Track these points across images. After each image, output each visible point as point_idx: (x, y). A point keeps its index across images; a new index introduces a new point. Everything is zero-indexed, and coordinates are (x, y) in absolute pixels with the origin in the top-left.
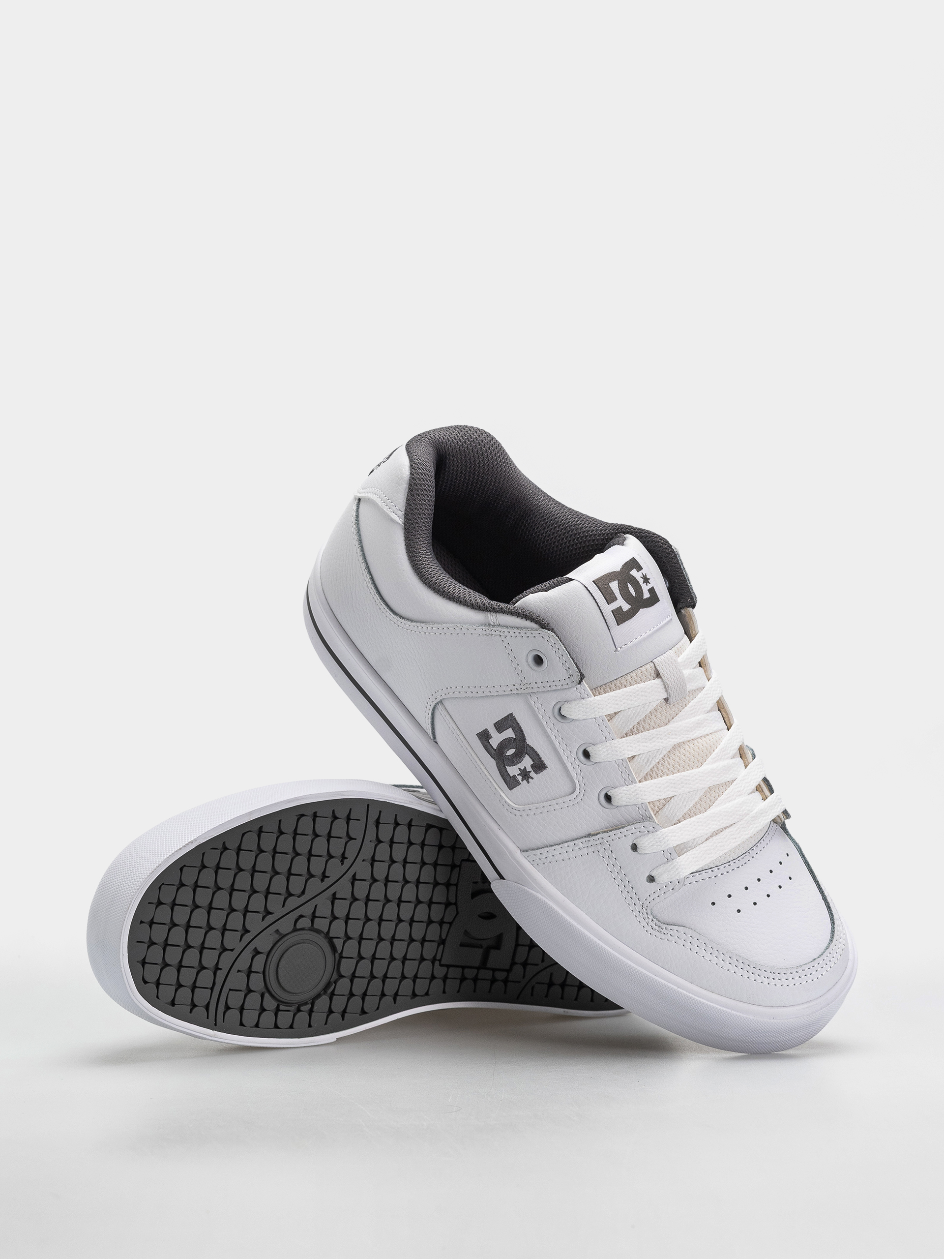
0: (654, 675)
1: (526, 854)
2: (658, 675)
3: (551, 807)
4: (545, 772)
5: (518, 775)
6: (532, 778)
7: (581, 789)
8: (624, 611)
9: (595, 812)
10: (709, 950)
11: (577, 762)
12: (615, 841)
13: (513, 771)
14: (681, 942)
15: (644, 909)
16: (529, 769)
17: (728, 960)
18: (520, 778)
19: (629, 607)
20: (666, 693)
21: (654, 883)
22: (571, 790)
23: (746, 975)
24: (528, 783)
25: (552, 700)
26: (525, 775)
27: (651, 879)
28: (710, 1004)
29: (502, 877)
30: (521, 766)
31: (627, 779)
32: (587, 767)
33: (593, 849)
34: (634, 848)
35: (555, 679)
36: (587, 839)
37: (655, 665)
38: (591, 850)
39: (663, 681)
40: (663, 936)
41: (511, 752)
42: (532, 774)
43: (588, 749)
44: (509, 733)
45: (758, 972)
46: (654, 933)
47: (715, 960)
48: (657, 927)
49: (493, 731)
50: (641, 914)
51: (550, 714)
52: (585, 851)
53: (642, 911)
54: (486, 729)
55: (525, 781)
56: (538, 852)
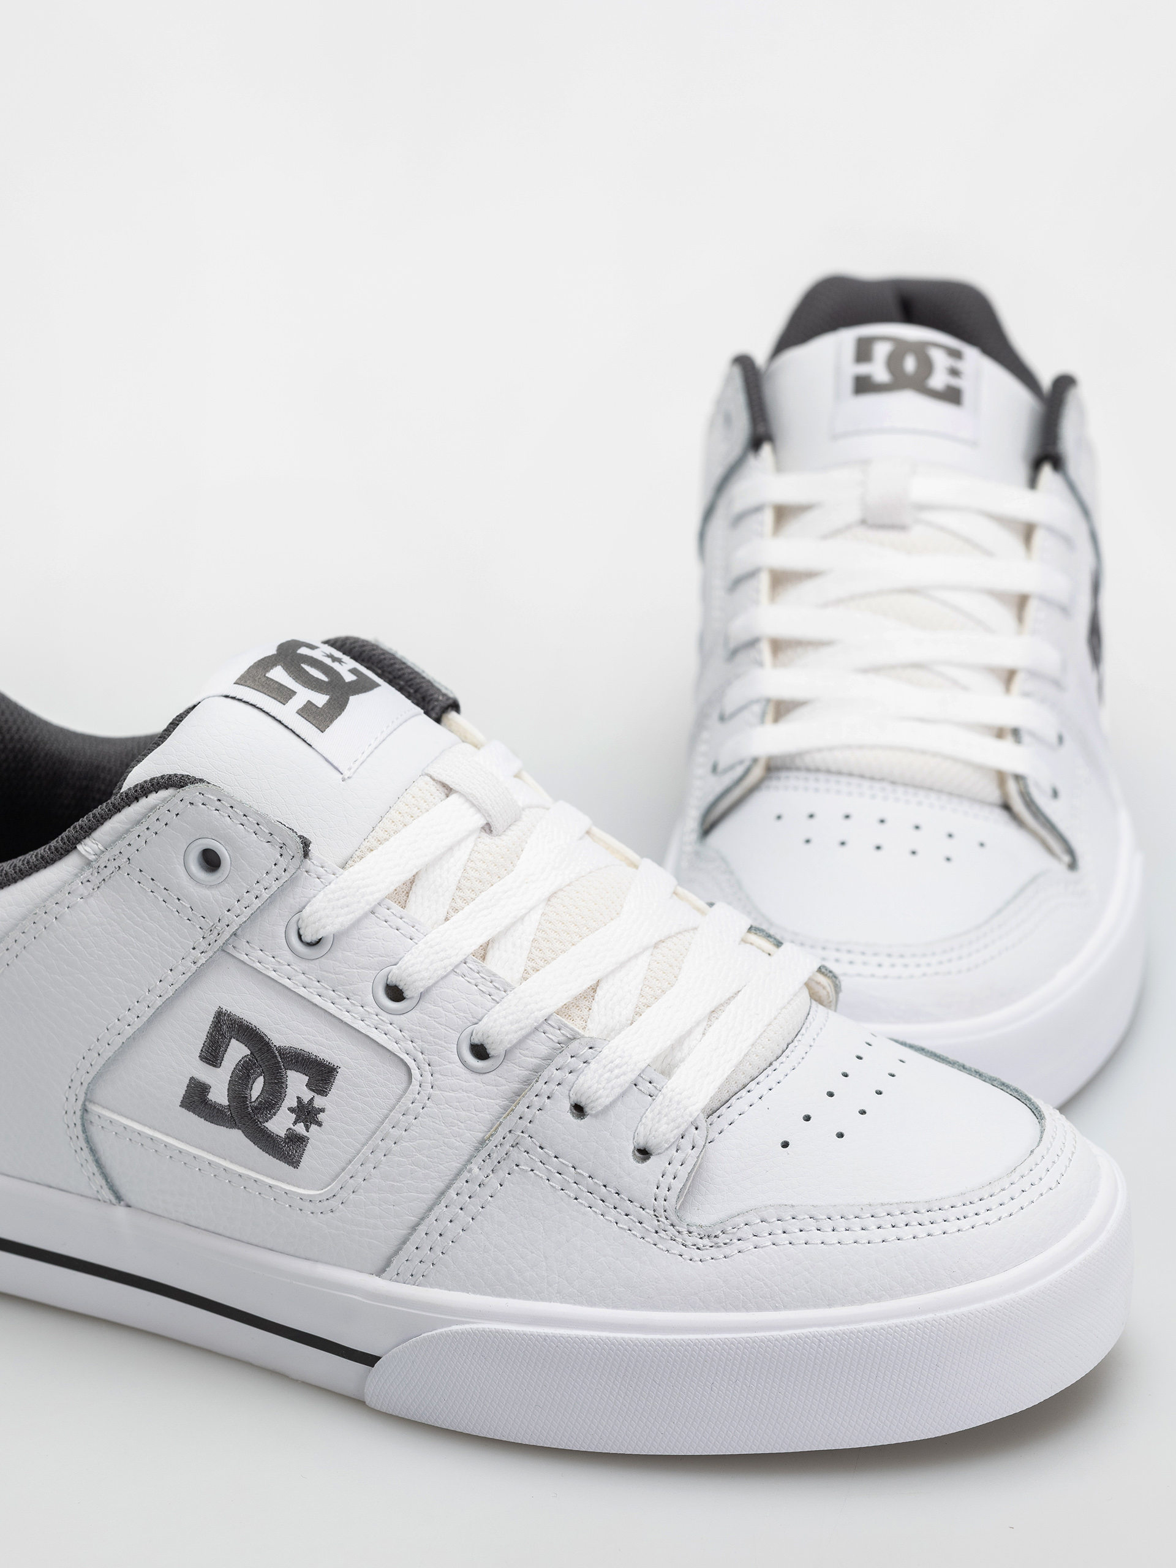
0: (440, 793)
1: (391, 1270)
2: (448, 790)
3: (386, 1140)
4: (339, 1081)
5: (295, 1123)
6: (322, 1110)
7: (422, 1065)
8: (320, 706)
9: (470, 1095)
10: (827, 1225)
11: (385, 1017)
12: (536, 1121)
13: (280, 1123)
14: (767, 1241)
15: (663, 1219)
16: (307, 1095)
17: (872, 1223)
18: (300, 1128)
19: (327, 697)
20: (479, 816)
21: (652, 1157)
22: (404, 1077)
23: (921, 1232)
24: (320, 1124)
25: (276, 925)
26: (307, 1114)
27: (644, 1153)
28: (887, 1323)
29: (370, 1360)
30: (290, 1101)
31: (493, 991)
32: (409, 1017)
33: (505, 1167)
34: (579, 1110)
35: (258, 877)
36: (484, 1153)
37: (431, 777)
38: (502, 1173)
39: (462, 795)
40: (727, 1250)
41: (257, 1087)
42: (319, 1101)
43: (393, 980)
44: (237, 1052)
45: (938, 1216)
46: (706, 1254)
47: (848, 1237)
48: (706, 1241)
49: (205, 1074)
50: (662, 1234)
51: (288, 956)
52: (494, 1181)
53: (662, 1226)
54: (192, 1079)
55: (314, 1127)
56: (410, 1247)
